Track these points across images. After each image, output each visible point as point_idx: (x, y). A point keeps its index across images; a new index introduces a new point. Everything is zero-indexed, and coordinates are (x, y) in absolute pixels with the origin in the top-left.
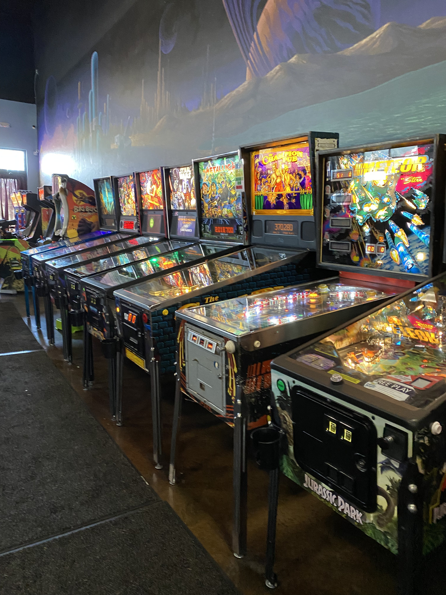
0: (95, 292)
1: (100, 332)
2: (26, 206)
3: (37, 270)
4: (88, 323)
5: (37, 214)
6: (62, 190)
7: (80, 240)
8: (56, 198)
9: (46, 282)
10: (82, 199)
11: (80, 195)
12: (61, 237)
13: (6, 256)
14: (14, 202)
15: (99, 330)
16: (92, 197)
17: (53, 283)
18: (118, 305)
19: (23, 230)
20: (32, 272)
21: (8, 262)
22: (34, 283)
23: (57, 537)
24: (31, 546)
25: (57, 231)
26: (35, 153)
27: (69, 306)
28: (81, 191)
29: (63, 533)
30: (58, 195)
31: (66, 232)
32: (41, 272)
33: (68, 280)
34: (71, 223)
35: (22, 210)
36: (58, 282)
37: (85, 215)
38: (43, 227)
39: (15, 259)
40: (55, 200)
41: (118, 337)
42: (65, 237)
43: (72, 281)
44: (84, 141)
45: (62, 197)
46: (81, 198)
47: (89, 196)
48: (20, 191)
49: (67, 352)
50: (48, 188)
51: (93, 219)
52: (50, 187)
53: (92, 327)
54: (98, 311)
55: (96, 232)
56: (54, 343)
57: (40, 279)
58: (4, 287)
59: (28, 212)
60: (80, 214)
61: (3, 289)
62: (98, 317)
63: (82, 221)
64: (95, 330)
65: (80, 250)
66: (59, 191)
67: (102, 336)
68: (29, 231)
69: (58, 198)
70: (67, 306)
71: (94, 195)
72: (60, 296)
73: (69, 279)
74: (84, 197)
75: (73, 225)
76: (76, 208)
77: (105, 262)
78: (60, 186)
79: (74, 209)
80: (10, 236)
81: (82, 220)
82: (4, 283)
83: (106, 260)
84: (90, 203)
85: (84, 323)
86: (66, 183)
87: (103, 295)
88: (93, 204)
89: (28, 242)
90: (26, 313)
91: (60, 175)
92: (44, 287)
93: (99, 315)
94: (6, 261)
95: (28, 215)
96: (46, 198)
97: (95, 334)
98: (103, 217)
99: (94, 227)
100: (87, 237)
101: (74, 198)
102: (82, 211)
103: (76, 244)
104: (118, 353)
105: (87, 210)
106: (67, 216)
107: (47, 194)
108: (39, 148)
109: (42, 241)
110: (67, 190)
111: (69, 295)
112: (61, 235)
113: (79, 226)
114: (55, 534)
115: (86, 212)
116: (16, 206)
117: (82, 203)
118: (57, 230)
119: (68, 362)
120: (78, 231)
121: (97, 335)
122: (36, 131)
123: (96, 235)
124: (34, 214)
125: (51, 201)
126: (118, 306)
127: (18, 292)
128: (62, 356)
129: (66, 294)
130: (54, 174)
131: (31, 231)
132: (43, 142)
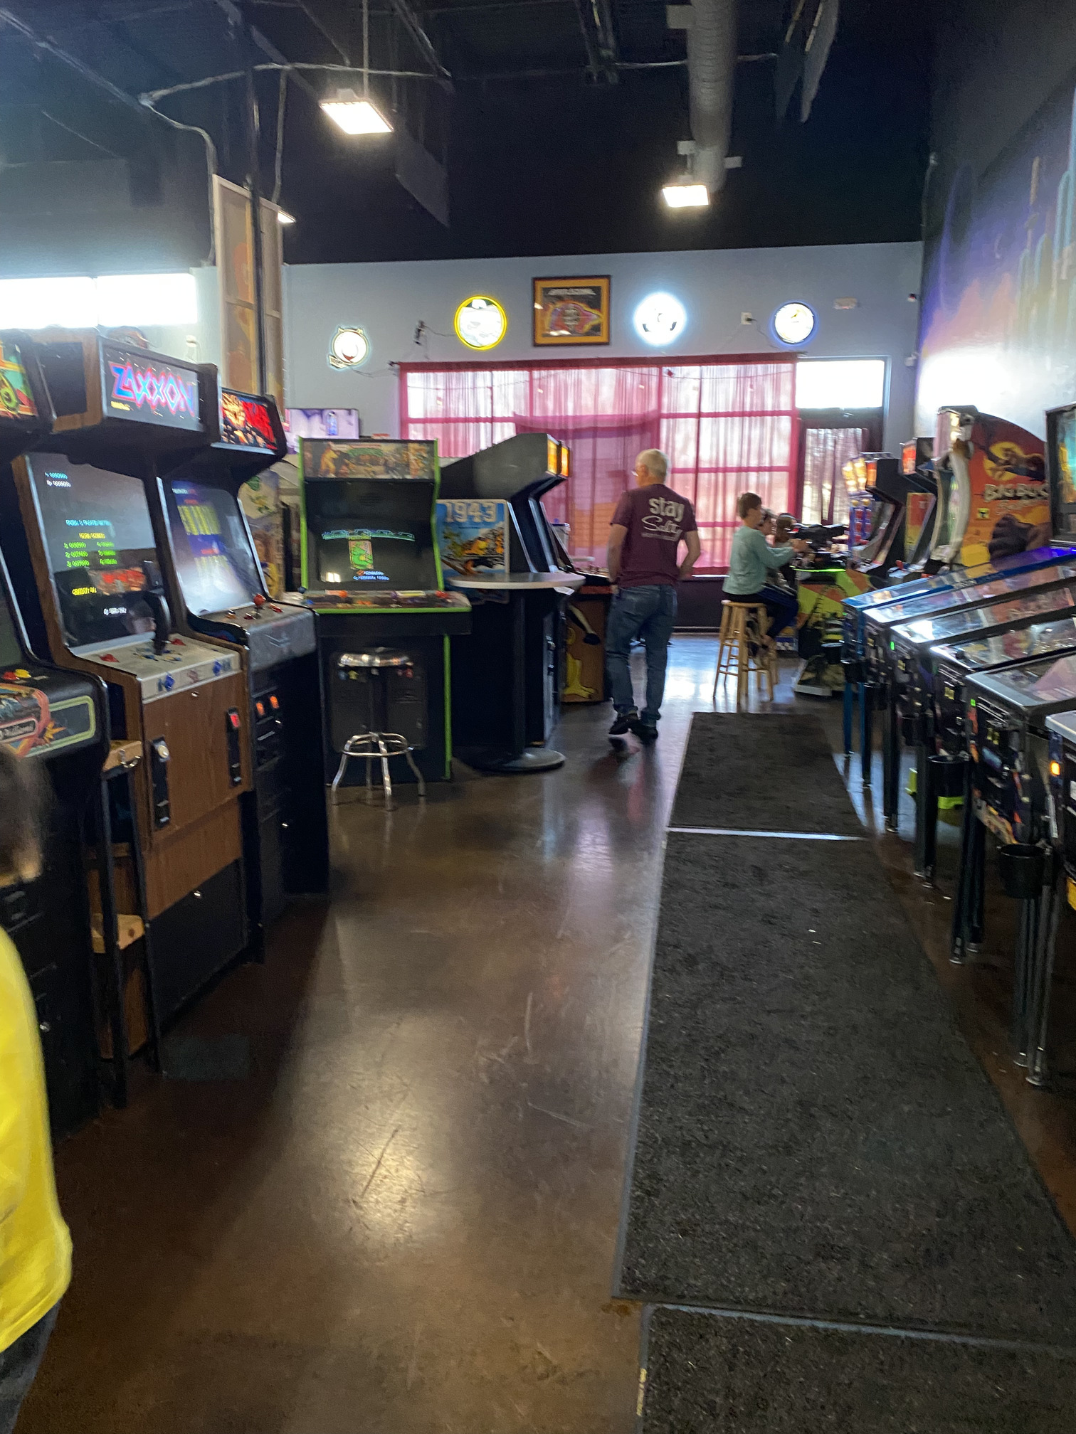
0: (1000, 712)
1: (1004, 821)
2: (874, 489)
3: (874, 643)
4: (977, 793)
5: (898, 507)
6: (961, 446)
7: (995, 572)
8: (942, 468)
9: (891, 675)
10: (1010, 465)
11: (1007, 455)
12: (944, 564)
13: (815, 608)
14: (849, 483)
15: (1001, 815)
16: (1037, 457)
17: (904, 678)
18: (1055, 755)
19: (860, 548)
20: (863, 650)
21: (818, 623)
22: (864, 674)
23: (820, 1325)
24: (758, 1318)
25: (938, 550)
26: (910, 361)
27: (938, 740)
28: (1007, 445)
29: (837, 1321)
30: (946, 460)
31: (958, 552)
32: (881, 651)
33: (939, 675)
34: (973, 529)
35: (865, 500)
36: (916, 677)
37: (1011, 505)
38: (907, 539)
39: (834, 615)
40: (940, 472)
41: (1049, 843)
42: (954, 563)
43: (949, 680)
44: (1034, 312)
45: (957, 464)
46: (1007, 463)
47: (1028, 456)
48: (864, 456)
49: (923, 855)
50: (925, 444)
51: (1034, 516)
52: (930, 441)
53: (984, 803)
54: (1004, 763)
55: (1038, 550)
56: (897, 826)
57: (879, 664)
58: (804, 678)
59: (879, 504)
60: (1002, 503)
61: (802, 682)
62: (1001, 780)
63: (1004, 522)
64: (990, 813)
65: (987, 596)
66: (950, 450)
67: (1007, 831)
68: (875, 548)
69: (946, 467)
70: (933, 740)
71: (1042, 452)
72: (917, 714)
73: (942, 671)
74: (1014, 461)
75: (978, 533)
76: (990, 488)
77: (1044, 632)
78: (954, 435)
79: (984, 492)
80: (829, 561)
81: (1004, 519)
82: (806, 670)
83: (1049, 627)
84: (1030, 474)
85: (966, 790)
86: (970, 427)
87: (1019, 722)
88: (1037, 476)
89: (867, 576)
90: (842, 746)
91: (957, 409)
92: (884, 686)
93: (1005, 774)
94: (814, 620)
95: (877, 510)
96: (920, 468)
97: (990, 822)
98: (1063, 510)
99: (1035, 536)
100: (1013, 563)
101: (989, 464)
102: (1005, 498)
103: (980, 581)
104: (1046, 889)
105: (1020, 494)
106: (966, 512)
107: (921, 458)
108: (918, 347)
109: (899, 575)
110: (971, 445)
111: (938, 712)
112: (946, 560)
113: (995, 536)
114: (817, 1314)
115: (1017, 498)
116: (852, 490)
117: (1009, 476)
118: (936, 547)
119: (922, 880)
120: (991, 549)
121: (996, 828)
122: (917, 308)
123: (1040, 559)
124: (889, 510)
125: (930, 474)
126: (1057, 758)
127: (834, 692)
128: (909, 861)
129: (933, 709)
130: (943, 408)
131: (880, 548)
132: (930, 330)
